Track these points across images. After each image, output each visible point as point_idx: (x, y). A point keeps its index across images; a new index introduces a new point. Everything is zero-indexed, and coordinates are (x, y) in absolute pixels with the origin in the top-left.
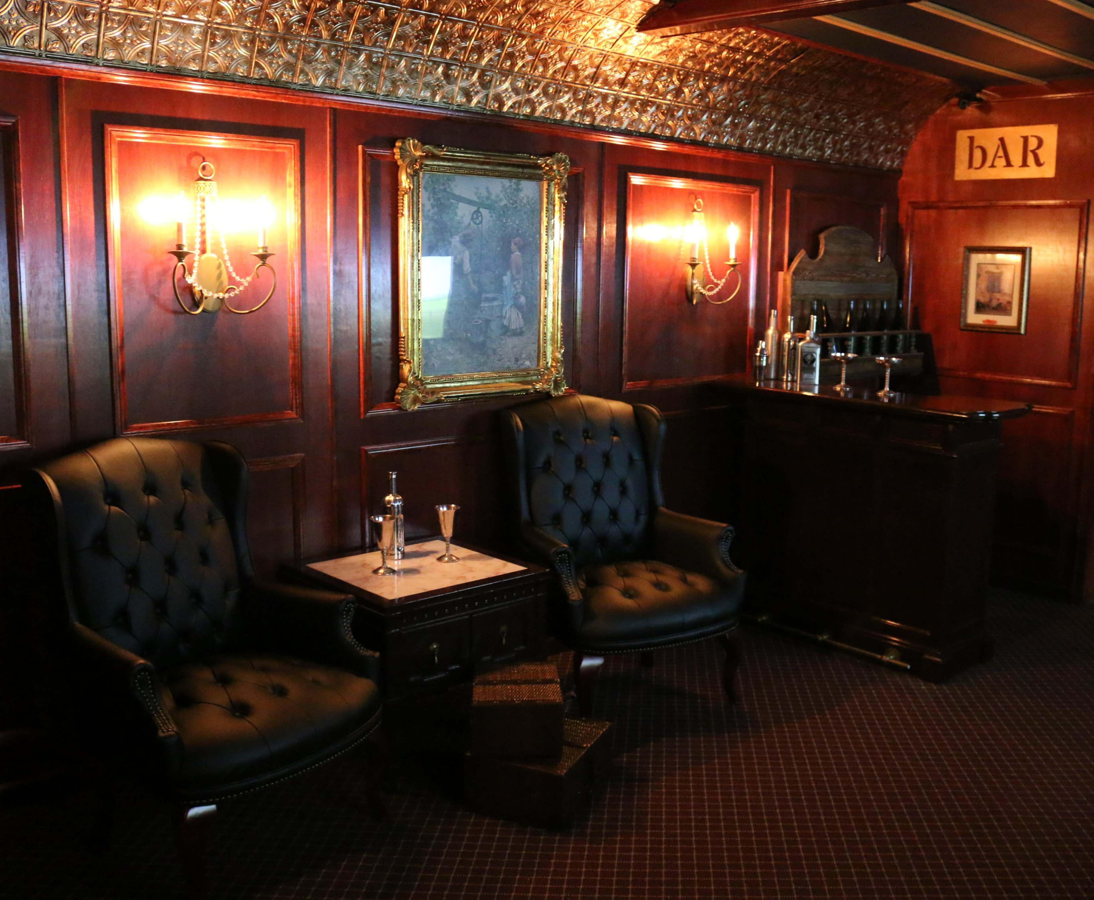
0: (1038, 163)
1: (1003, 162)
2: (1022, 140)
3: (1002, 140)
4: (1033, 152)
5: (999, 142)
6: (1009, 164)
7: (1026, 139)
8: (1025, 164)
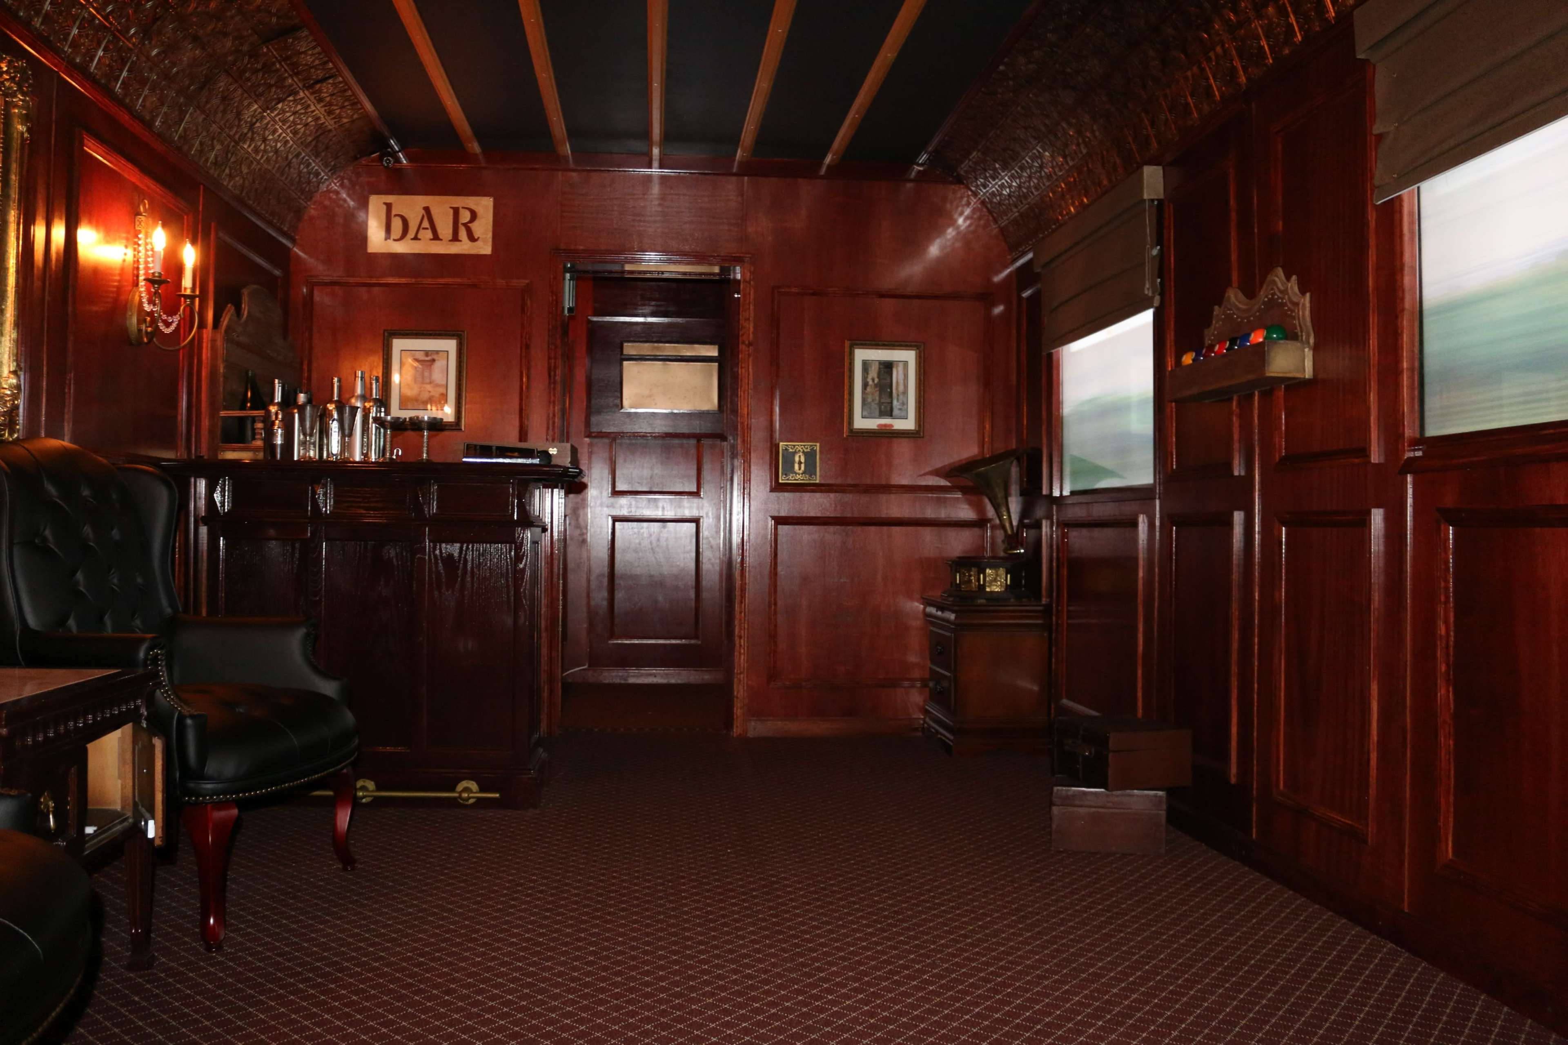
0: (472, 238)
1: (429, 234)
2: (451, 211)
3: (427, 209)
4: (465, 225)
5: (423, 212)
6: (436, 237)
7: (456, 211)
8: (455, 238)
